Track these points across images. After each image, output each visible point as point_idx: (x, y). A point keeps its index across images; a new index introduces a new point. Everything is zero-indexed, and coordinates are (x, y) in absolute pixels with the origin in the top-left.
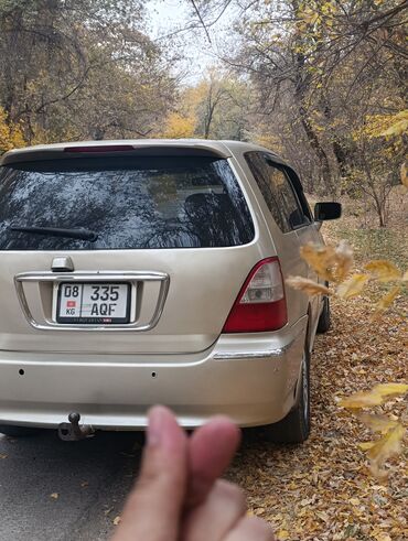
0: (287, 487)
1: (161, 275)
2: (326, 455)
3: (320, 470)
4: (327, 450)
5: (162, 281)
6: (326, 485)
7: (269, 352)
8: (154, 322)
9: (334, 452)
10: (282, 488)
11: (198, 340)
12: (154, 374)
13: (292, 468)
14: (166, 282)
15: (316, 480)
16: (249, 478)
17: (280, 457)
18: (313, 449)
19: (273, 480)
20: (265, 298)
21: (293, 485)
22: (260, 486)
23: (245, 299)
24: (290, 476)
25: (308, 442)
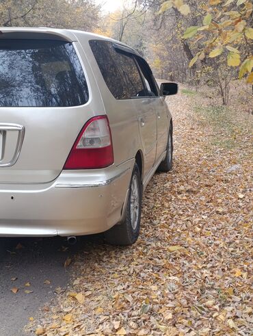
0: (111, 276)
1: (20, 127)
2: (144, 254)
3: (137, 265)
4: (145, 251)
5: (19, 131)
6: (138, 275)
8: (14, 161)
9: (150, 252)
10: (108, 277)
11: (46, 174)
12: (12, 198)
13: (118, 264)
14: (22, 133)
15: (132, 272)
16: (88, 270)
17: (113, 255)
18: (137, 250)
19: (103, 271)
20: (96, 145)
21: (116, 275)
22: (94, 275)
23: (80, 145)
24: (116, 269)
25: (134, 245)
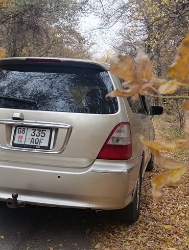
0: (124, 244)
1: (68, 126)
2: (146, 229)
3: (142, 237)
4: (147, 227)
5: (68, 129)
6: (144, 245)
7: (121, 171)
8: (62, 150)
9: (150, 228)
10: (122, 244)
11: (84, 161)
12: (59, 177)
13: (128, 235)
14: (70, 130)
15: (140, 242)
16: (105, 238)
17: (122, 229)
18: (139, 226)
19: (117, 240)
20: (121, 143)
21: (127, 243)
22: (110, 242)
23: (110, 142)
24: (126, 239)
25: (137, 222)
